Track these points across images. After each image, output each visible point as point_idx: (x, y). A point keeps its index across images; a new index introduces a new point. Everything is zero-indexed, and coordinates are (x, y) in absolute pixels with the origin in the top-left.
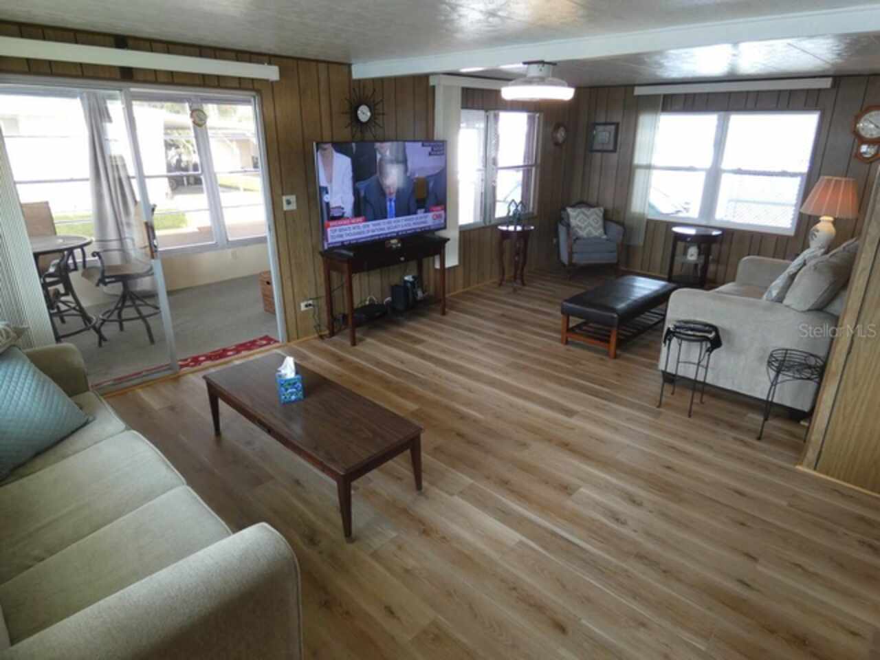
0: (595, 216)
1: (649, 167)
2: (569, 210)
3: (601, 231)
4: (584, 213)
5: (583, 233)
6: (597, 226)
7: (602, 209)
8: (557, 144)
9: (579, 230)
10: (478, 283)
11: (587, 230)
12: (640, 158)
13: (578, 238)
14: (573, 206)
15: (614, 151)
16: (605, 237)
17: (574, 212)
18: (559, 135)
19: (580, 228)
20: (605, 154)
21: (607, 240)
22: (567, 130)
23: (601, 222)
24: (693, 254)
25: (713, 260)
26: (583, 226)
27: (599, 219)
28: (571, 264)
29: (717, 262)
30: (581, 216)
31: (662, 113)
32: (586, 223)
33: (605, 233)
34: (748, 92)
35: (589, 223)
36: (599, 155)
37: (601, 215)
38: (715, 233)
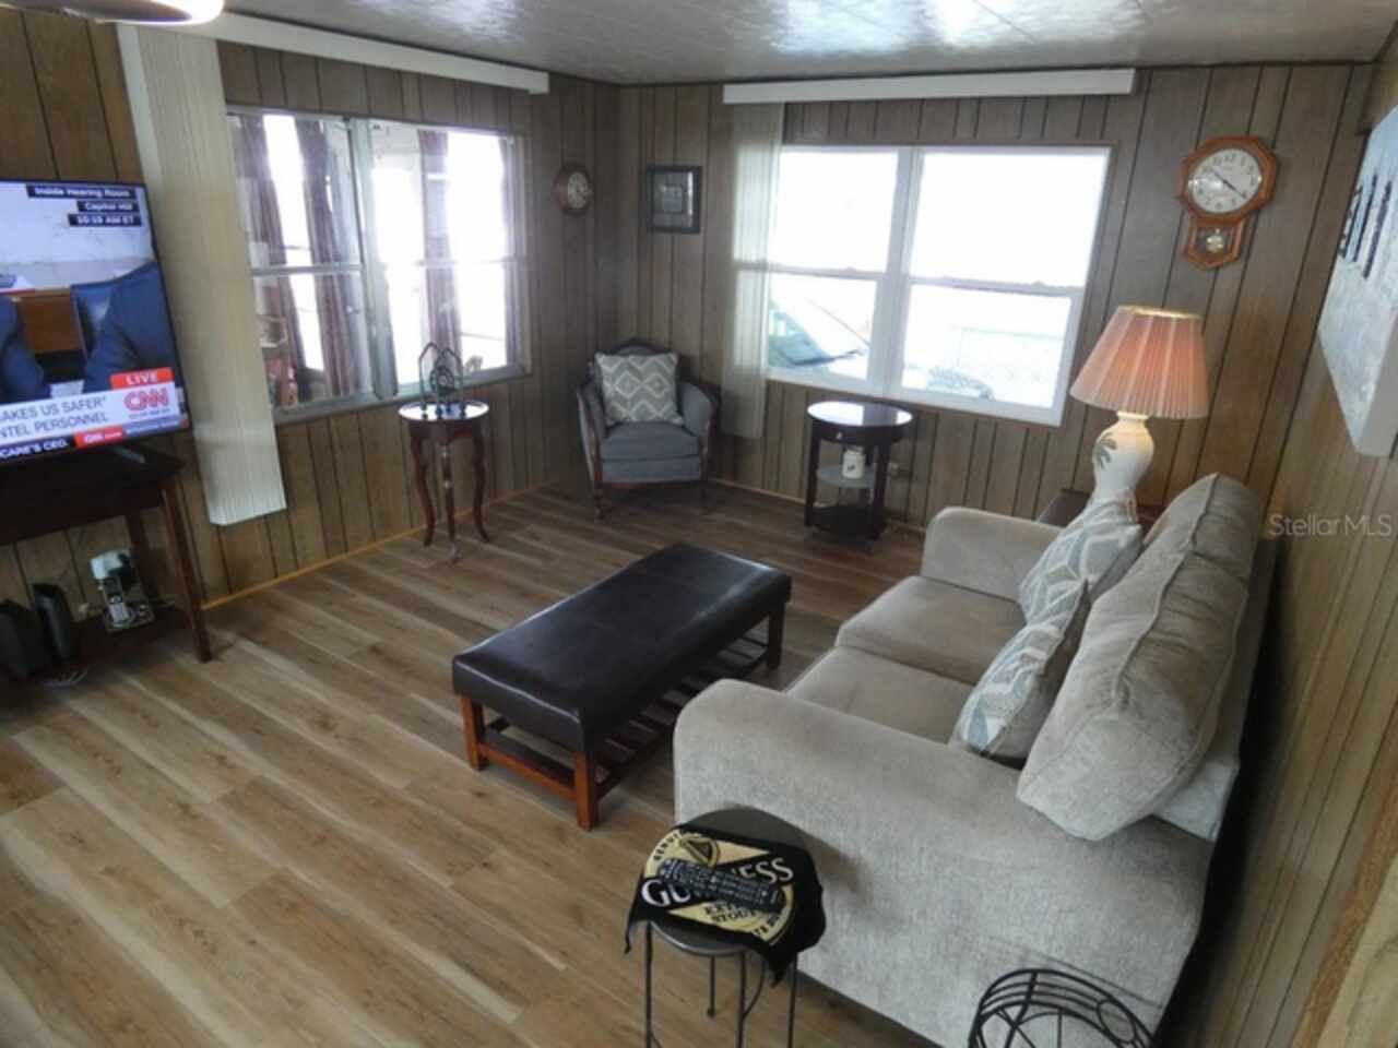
0: (655, 375)
1: (761, 267)
2: (601, 359)
3: (670, 406)
4: (632, 369)
5: (629, 413)
6: (657, 396)
7: (674, 357)
8: (567, 209)
9: (620, 408)
10: (374, 538)
11: (637, 406)
12: (744, 248)
13: (619, 424)
14: (613, 350)
15: (696, 229)
16: (677, 420)
17: (611, 365)
18: (571, 191)
19: (623, 401)
20: (677, 237)
21: (683, 427)
22: (592, 182)
23: (670, 388)
24: (852, 467)
25: (900, 472)
26: (629, 396)
27: (665, 382)
28: (599, 484)
29: (908, 475)
30: (627, 373)
31: (784, 148)
32: (637, 389)
33: (680, 412)
34: (958, 101)
35: (642, 390)
36: (666, 237)
37: (671, 370)
38: (903, 418)
